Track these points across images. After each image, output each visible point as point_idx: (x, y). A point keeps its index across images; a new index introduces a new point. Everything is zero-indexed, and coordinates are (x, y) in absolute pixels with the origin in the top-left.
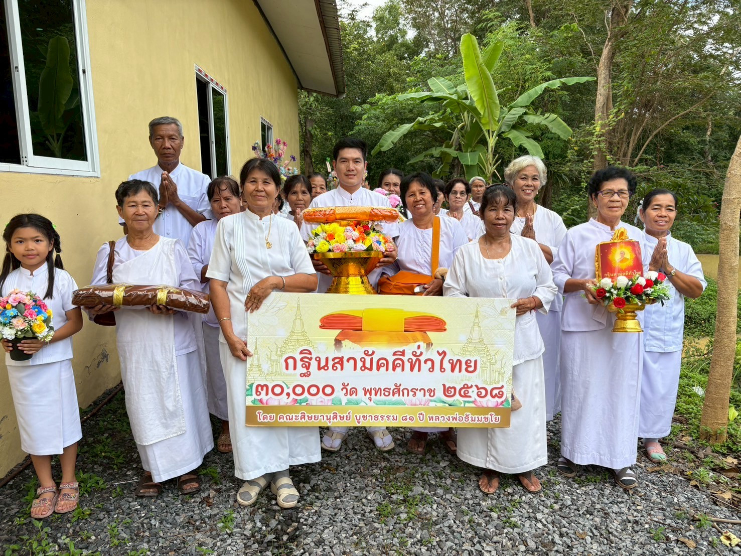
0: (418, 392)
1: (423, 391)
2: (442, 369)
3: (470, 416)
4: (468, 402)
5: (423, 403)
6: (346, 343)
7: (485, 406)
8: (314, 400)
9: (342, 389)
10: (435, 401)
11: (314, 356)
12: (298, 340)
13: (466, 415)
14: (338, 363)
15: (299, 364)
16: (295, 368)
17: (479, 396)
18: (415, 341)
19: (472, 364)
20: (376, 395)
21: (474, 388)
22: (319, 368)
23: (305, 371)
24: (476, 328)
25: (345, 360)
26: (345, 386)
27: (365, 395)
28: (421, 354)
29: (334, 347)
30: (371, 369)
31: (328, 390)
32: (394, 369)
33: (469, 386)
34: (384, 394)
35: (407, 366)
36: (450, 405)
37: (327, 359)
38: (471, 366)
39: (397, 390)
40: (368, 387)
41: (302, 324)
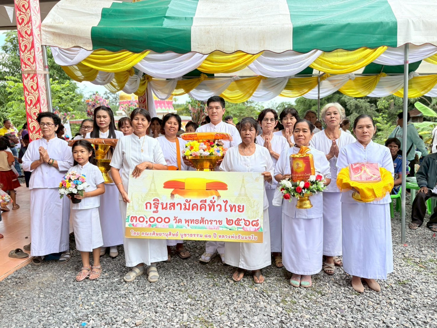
0: (213, 222)
1: (215, 222)
2: (226, 210)
3: (241, 236)
4: (240, 228)
5: (216, 228)
6: (176, 196)
7: (249, 230)
8: (160, 225)
9: (174, 220)
10: (222, 227)
11: (160, 202)
12: (152, 194)
13: (239, 235)
14: (172, 206)
15: (153, 206)
16: (150, 208)
17: (245, 225)
18: (212, 195)
19: (242, 208)
20: (191, 223)
21: (243, 221)
22: (163, 209)
23: (155, 210)
24: (243, 188)
25: (176, 204)
26: (175, 218)
27: (186, 223)
28: (215, 201)
29: (170, 198)
30: (189, 209)
31: (167, 220)
32: (201, 210)
33: (240, 219)
34: (196, 223)
35: (208, 208)
36: (230, 229)
37: (167, 204)
38: (241, 209)
39: (202, 221)
40: (187, 219)
41: (155, 185)
